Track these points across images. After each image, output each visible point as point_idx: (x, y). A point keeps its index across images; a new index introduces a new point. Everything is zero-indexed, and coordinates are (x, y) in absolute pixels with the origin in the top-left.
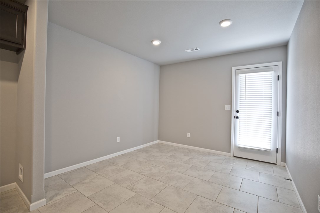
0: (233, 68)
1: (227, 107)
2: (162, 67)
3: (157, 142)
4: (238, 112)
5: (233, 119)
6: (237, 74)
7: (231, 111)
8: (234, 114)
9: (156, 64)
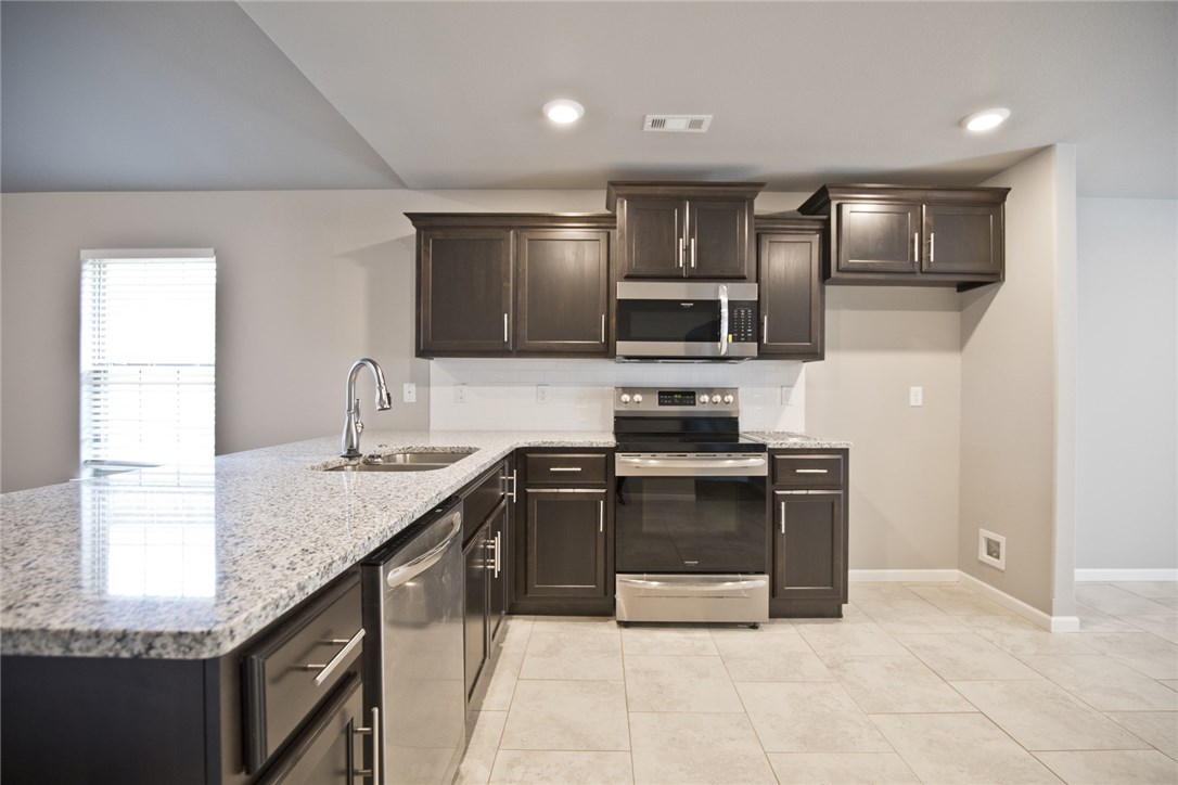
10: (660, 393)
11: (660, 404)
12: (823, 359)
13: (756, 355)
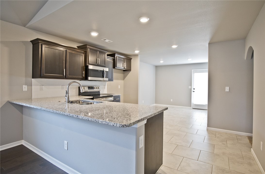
0: (192, 70)
1: (190, 87)
2: (157, 67)
3: (155, 105)
4: (194, 89)
5: (192, 92)
6: (194, 73)
7: (191, 89)
8: (193, 90)
9: (154, 66)
10: (88, 87)
11: (89, 89)
12: (113, 81)
13: (108, 80)
